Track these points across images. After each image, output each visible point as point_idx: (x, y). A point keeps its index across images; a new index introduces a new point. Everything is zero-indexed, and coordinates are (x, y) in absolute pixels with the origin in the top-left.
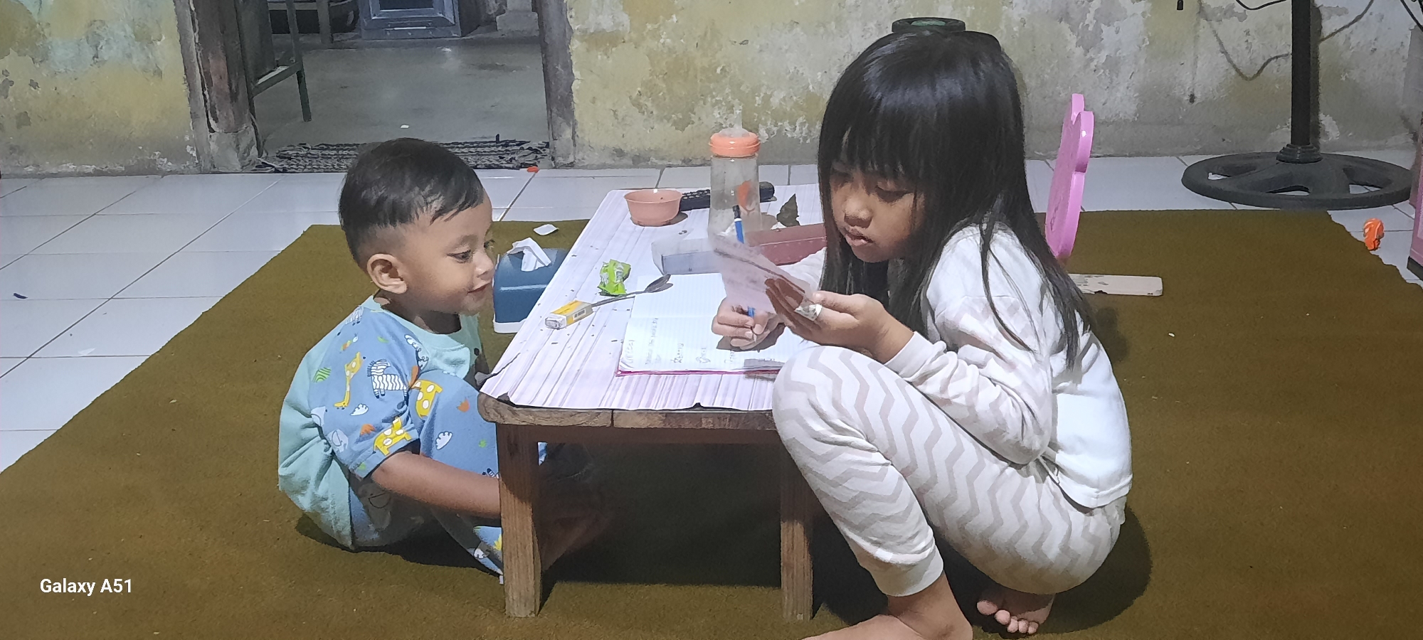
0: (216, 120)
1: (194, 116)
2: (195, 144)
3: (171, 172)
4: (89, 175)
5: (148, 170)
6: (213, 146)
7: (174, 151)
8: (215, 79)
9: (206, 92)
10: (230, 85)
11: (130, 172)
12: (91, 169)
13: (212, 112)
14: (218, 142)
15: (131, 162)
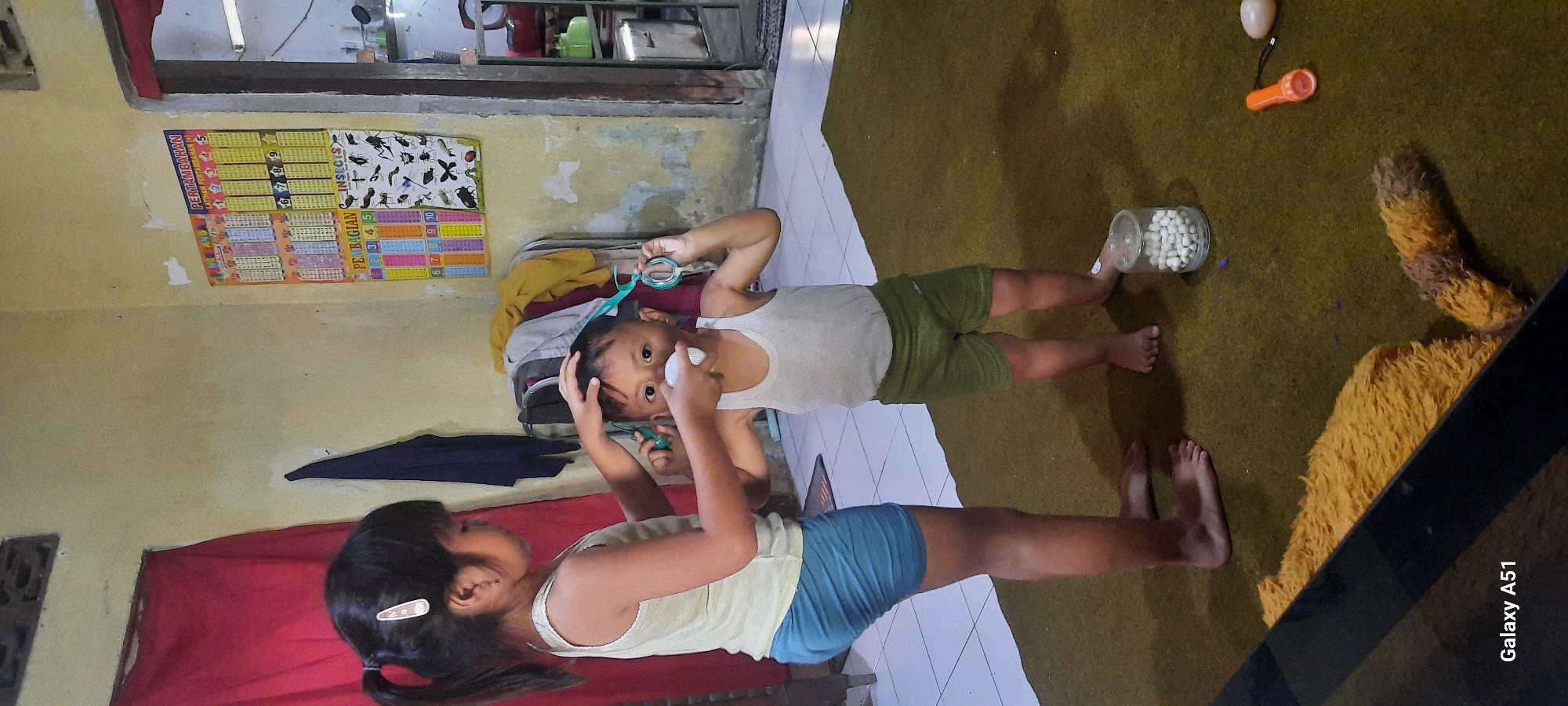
0: (734, 99)
1: (729, 116)
2: (748, 120)
3: (765, 136)
4: (759, 181)
5: (762, 149)
6: (751, 104)
7: (751, 133)
8: (707, 95)
9: (715, 102)
10: (712, 87)
11: (761, 159)
12: (755, 180)
13: (727, 101)
14: (750, 100)
15: (754, 157)
